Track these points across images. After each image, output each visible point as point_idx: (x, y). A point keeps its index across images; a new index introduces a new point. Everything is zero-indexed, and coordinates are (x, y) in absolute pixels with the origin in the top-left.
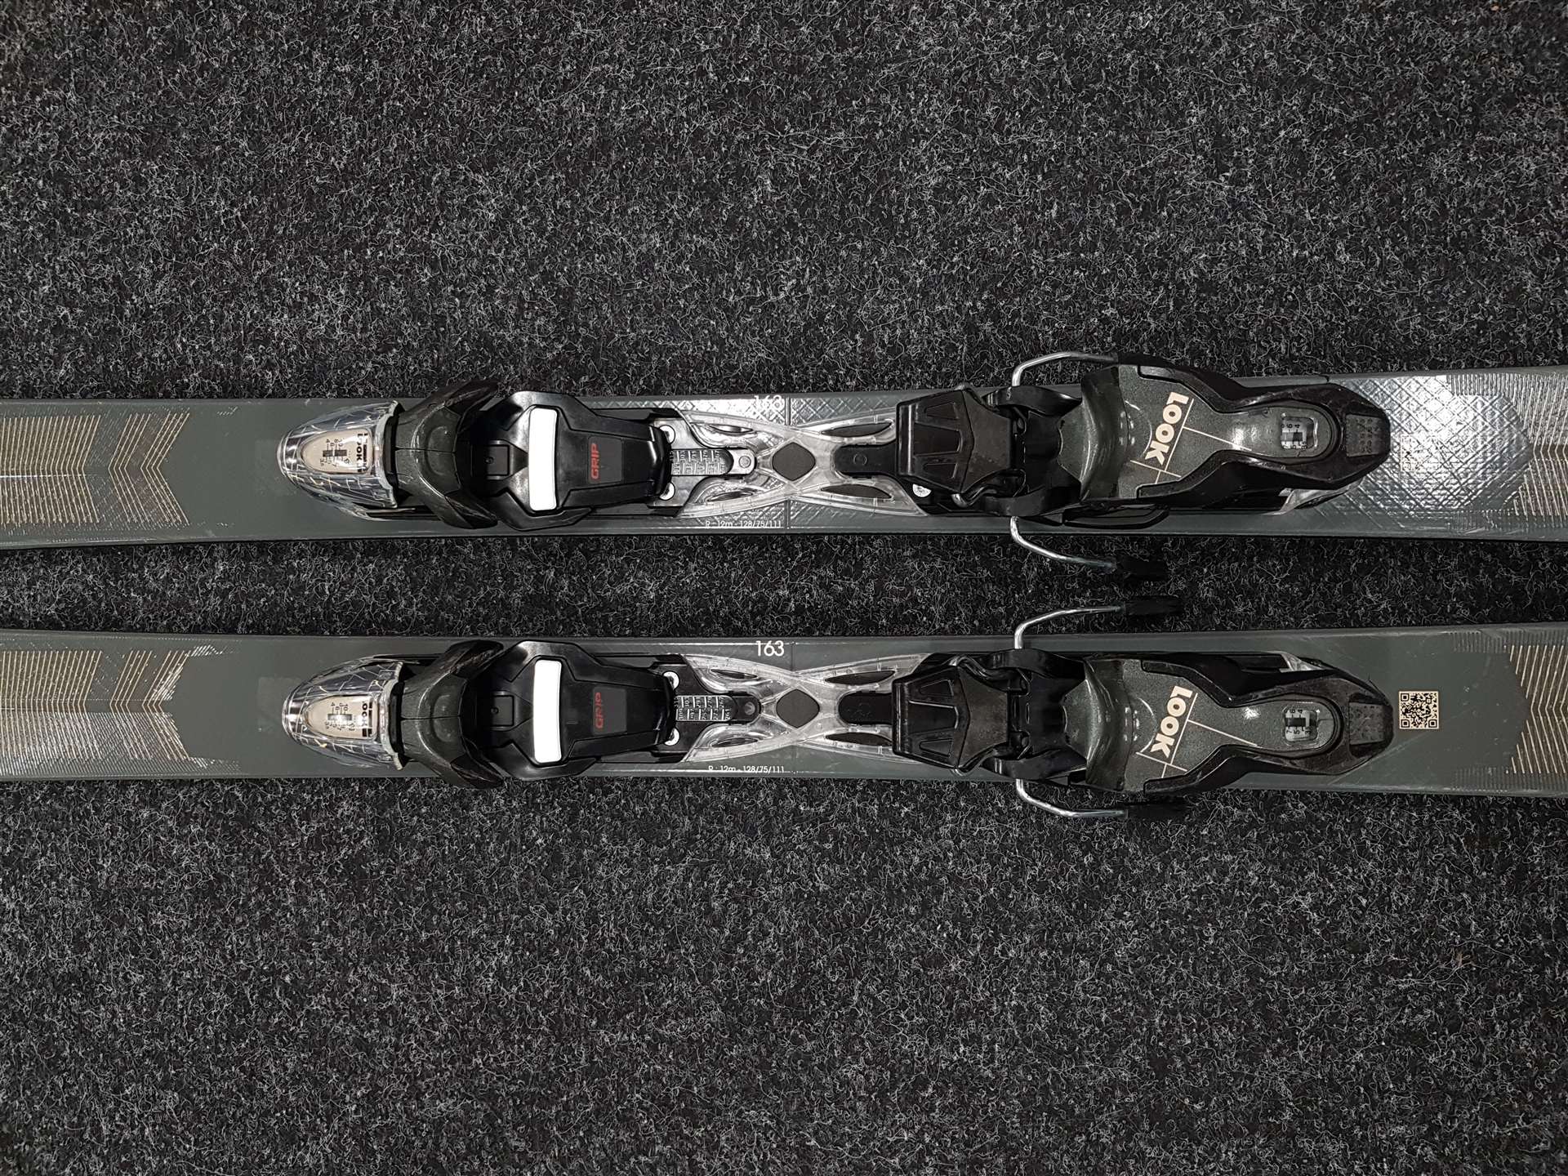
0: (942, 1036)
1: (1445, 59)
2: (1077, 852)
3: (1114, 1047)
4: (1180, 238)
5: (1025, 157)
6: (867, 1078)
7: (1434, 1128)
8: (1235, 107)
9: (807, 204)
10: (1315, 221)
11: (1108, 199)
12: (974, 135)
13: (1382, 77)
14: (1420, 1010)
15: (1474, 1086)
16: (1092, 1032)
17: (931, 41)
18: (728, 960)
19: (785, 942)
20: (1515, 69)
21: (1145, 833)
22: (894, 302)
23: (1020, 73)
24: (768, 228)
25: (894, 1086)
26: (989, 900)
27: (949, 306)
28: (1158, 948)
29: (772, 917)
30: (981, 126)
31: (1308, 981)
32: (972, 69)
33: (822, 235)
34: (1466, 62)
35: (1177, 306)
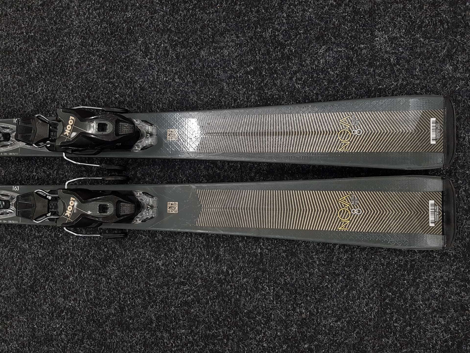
0: (68, 298)
1: (206, 22)
2: (103, 247)
3: (111, 303)
4: (136, 75)
5: (98, 53)
6: (49, 309)
7: (192, 331)
8: (151, 38)
9: (45, 67)
10: (170, 70)
11: (118, 64)
12: (86, 48)
13: (189, 28)
14: (189, 296)
15: (203, 319)
16: (105, 298)
17: (77, 22)
18: (17, 275)
19: (31, 271)
20: (223, 25)
21: (121, 243)
22: (65, 93)
23: (98, 30)
24: (36, 74)
25: (55, 311)
26: (80, 261)
27: (78, 94)
28: (122, 276)
29: (28, 264)
30: (88, 45)
31: (161, 287)
32: (86, 29)
33: (48, 75)
34: (211, 23)
35: (134, 94)
